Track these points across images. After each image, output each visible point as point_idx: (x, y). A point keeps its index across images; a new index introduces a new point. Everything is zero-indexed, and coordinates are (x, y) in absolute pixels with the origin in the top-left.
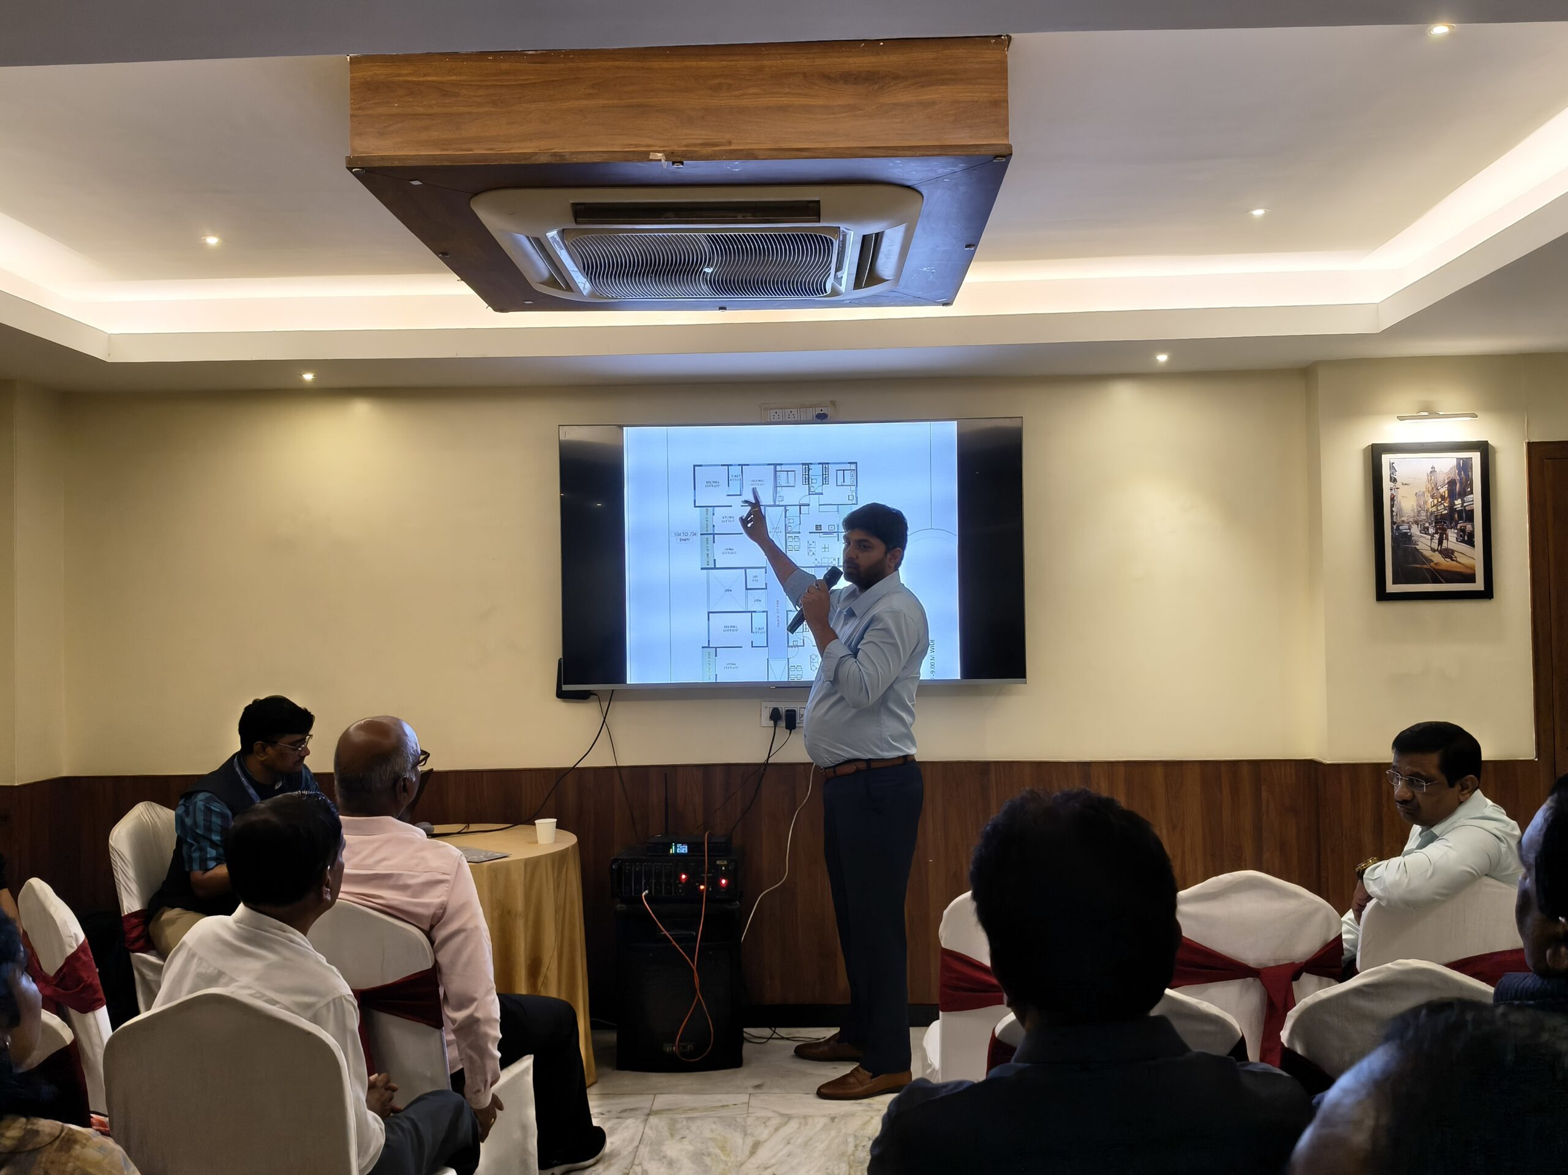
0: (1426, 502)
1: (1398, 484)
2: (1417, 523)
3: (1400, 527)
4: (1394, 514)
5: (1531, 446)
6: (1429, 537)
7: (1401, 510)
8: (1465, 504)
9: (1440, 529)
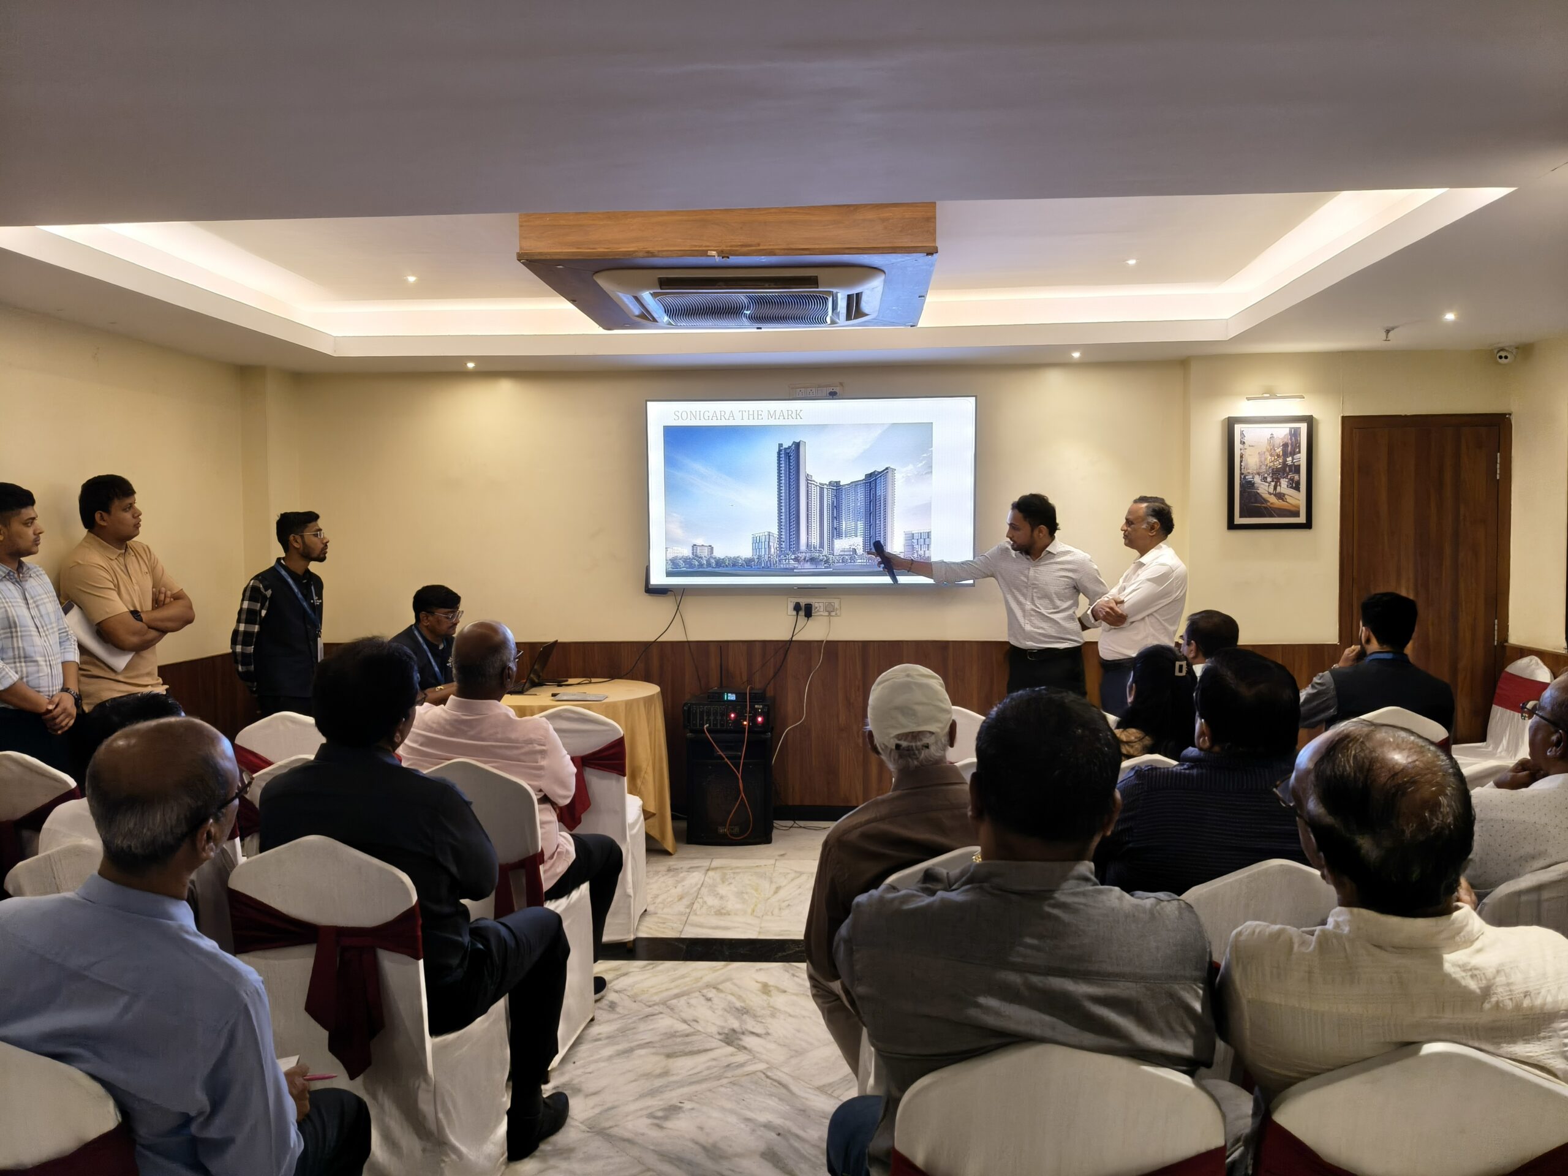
0: (1266, 459)
1: (1246, 446)
2: (1259, 474)
3: (1247, 477)
4: (1242, 467)
5: (1345, 419)
6: (1267, 484)
7: (1247, 464)
8: (1294, 461)
9: (1275, 478)
